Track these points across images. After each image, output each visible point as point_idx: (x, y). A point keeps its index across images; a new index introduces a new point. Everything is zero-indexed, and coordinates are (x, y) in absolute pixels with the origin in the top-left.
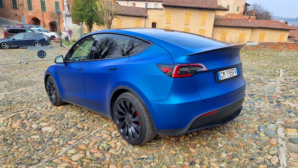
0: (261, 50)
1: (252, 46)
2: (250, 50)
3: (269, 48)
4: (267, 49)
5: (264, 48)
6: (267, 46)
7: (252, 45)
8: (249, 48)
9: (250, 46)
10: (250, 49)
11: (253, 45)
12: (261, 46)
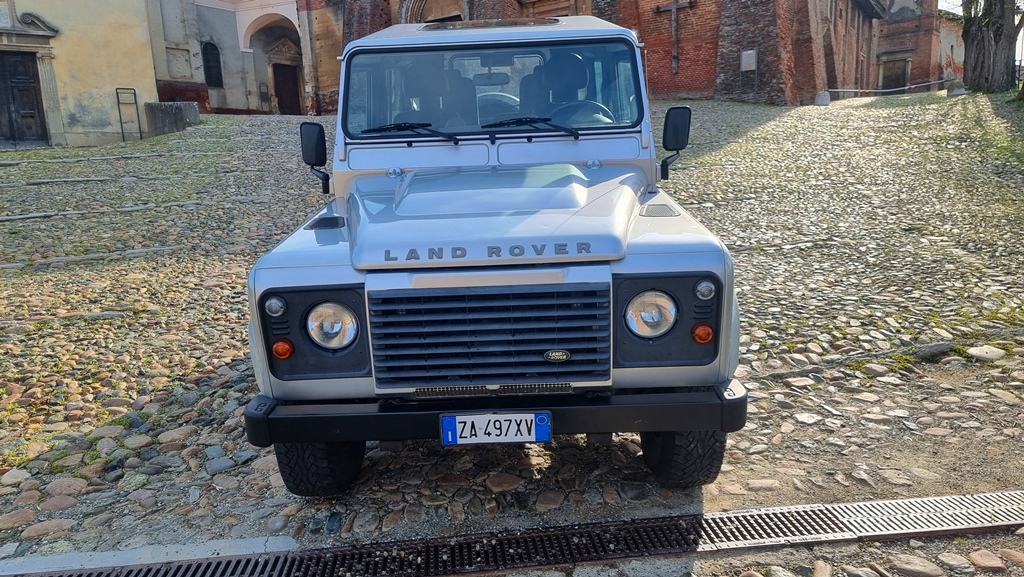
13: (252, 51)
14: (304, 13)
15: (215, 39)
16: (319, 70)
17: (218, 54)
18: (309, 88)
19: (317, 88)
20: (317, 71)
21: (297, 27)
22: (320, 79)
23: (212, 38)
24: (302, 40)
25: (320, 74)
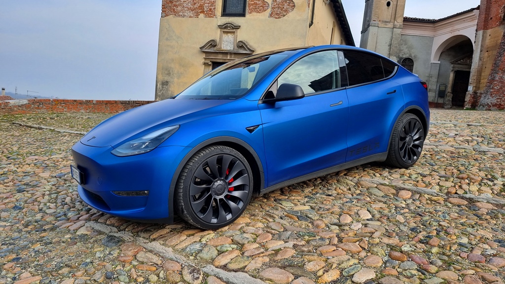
0: (34, 113)
1: (19, 106)
2: (17, 113)
3: (45, 109)
4: (42, 110)
5: (38, 108)
6: (41, 106)
7: (18, 104)
8: (16, 109)
9: (15, 106)
10: (16, 111)
11: (20, 104)
12: (33, 106)
13: (439, 62)
14: (481, 32)
15: (413, 55)
16: (483, 74)
17: (413, 65)
18: (470, 88)
19: (477, 87)
20: (480, 75)
21: (473, 42)
22: (482, 81)
23: (410, 55)
24: (474, 52)
25: (482, 78)
